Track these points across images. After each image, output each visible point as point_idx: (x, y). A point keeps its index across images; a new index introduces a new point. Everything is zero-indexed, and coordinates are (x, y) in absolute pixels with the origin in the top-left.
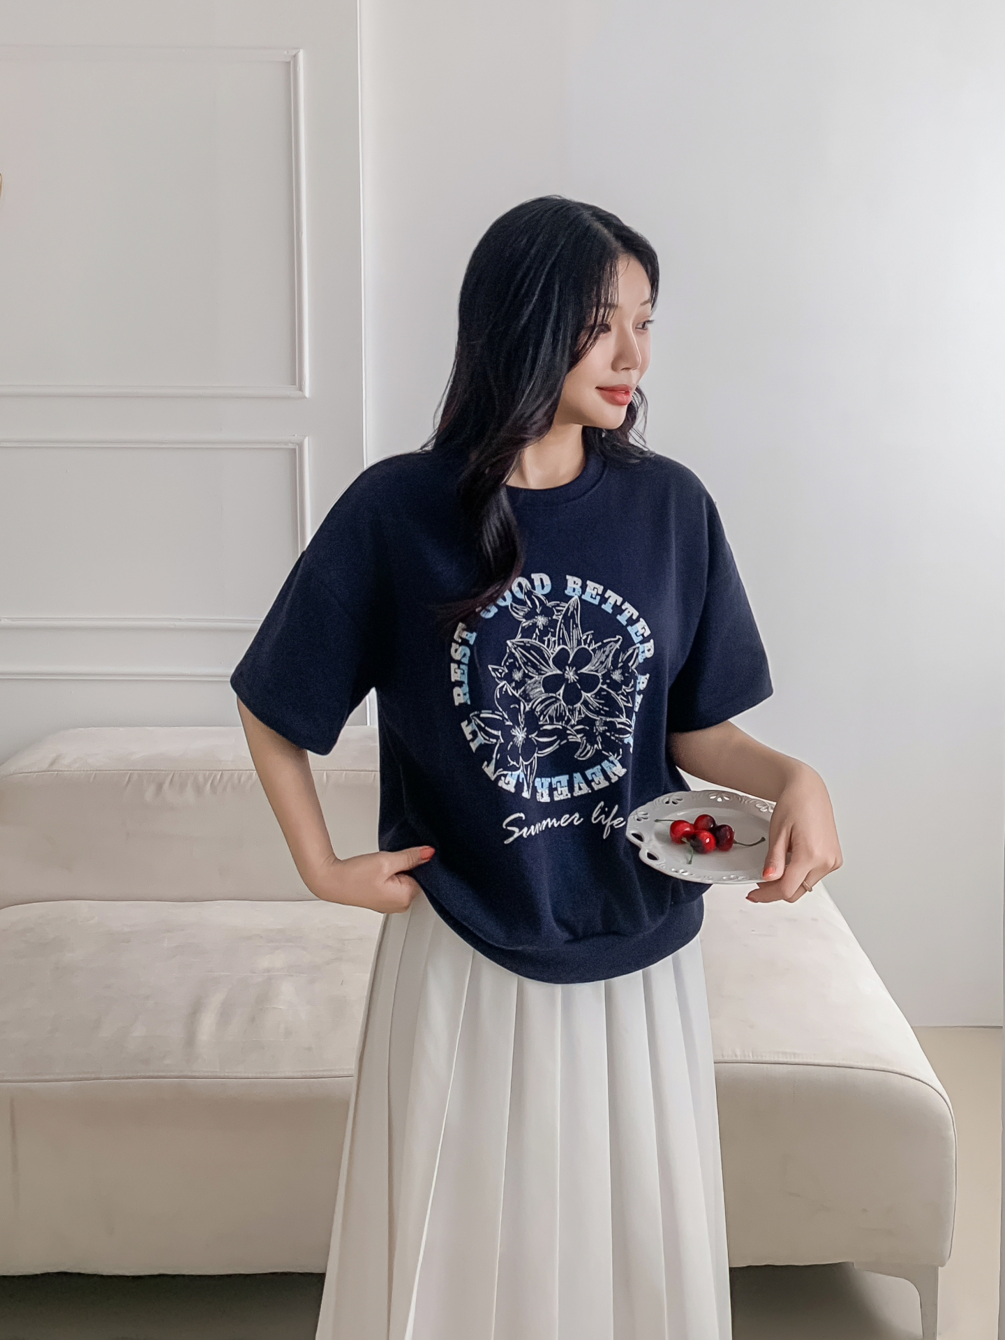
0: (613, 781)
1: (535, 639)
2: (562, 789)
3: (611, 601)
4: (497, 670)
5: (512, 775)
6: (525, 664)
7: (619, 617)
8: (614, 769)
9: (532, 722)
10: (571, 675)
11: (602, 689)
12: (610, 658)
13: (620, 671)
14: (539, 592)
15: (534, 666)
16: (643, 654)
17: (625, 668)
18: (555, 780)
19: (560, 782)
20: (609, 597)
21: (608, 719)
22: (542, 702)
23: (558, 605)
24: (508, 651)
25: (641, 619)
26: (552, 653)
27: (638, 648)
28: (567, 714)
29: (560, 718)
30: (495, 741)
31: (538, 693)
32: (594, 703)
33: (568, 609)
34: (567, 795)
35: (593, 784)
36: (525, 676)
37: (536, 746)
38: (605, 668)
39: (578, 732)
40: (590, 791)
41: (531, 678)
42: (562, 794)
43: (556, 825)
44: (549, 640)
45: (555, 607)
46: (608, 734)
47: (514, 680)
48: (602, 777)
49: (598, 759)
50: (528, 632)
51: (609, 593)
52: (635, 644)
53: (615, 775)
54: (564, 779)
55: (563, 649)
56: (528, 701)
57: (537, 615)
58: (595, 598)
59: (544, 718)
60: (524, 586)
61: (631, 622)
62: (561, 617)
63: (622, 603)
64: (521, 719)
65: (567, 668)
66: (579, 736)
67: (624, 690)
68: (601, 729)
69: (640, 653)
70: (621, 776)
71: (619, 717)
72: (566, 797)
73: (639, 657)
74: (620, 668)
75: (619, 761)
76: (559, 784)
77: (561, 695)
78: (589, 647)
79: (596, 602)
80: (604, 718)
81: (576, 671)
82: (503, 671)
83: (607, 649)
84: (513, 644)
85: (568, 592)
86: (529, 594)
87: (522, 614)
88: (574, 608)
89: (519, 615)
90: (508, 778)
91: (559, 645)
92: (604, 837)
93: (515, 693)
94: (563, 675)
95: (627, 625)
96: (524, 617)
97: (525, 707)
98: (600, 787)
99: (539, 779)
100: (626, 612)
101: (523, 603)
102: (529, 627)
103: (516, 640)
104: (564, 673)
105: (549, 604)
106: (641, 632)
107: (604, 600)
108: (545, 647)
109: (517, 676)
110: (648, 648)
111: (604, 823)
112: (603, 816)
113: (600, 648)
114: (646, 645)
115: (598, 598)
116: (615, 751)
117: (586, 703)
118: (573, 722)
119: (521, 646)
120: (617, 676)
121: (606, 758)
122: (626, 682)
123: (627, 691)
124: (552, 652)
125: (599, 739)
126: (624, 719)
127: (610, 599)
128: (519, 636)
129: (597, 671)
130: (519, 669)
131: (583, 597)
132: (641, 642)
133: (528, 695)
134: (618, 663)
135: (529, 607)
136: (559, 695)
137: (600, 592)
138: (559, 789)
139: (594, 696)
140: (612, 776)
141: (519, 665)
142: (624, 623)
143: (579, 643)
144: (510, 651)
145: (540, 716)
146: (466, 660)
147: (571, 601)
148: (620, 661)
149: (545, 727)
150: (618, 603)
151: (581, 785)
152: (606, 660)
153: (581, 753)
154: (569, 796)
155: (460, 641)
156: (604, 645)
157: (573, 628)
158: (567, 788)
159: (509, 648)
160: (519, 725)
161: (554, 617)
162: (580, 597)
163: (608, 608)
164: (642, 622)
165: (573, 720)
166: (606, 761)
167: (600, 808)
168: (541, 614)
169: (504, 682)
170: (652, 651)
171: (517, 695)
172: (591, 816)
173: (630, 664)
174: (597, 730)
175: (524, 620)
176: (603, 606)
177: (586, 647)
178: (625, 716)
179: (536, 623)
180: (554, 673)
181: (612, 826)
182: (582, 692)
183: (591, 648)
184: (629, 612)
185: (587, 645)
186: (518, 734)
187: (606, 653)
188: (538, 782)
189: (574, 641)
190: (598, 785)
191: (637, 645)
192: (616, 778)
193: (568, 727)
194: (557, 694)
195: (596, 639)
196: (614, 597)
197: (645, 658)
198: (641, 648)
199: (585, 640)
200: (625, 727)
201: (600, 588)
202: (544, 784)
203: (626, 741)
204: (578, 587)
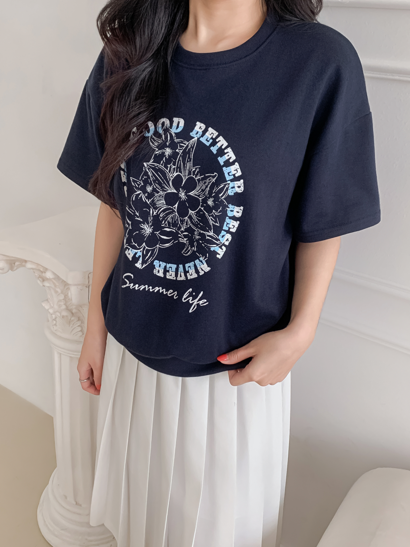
0: (201, 274)
1: (162, 164)
2: (172, 273)
3: (219, 145)
4: (136, 182)
6: (154, 181)
7: (219, 159)
8: (202, 266)
9: (157, 224)
10: (182, 195)
11: (200, 210)
12: (208, 189)
13: (213, 199)
14: (173, 131)
15: (160, 184)
16: (233, 189)
17: (216, 198)
18: (168, 266)
19: (171, 267)
21: (202, 232)
22: (164, 211)
23: (182, 142)
24: (144, 170)
25: (236, 163)
26: (172, 177)
27: (229, 184)
28: (179, 223)
29: (175, 224)
30: (128, 226)
31: (162, 203)
32: (195, 218)
33: (188, 146)
34: (174, 278)
35: (188, 274)
36: (154, 190)
37: (159, 240)
38: (204, 194)
39: (185, 236)
40: (185, 279)
41: (158, 192)
42: (171, 276)
43: (165, 293)
44: (171, 167)
45: (180, 143)
46: (201, 242)
47: (147, 192)
48: (194, 270)
49: (193, 258)
50: (158, 159)
51: (221, 138)
52: (226, 181)
53: (202, 270)
54: (174, 266)
55: (179, 175)
56: (156, 208)
57: (167, 147)
58: (208, 141)
59: (165, 222)
60: (165, 125)
61: (228, 164)
62: (181, 151)
63: (226, 148)
64: (150, 219)
65: (181, 190)
66: (185, 239)
67: (214, 213)
68: (197, 237)
69: (230, 188)
70: (206, 271)
71: (208, 232)
72: (173, 279)
73: (229, 191)
74: (213, 197)
75: (205, 261)
76: (170, 268)
77: (176, 208)
79: (208, 144)
80: (200, 230)
81: (186, 193)
82: (141, 184)
83: (207, 181)
84: (148, 165)
85: (193, 134)
87: (156, 144)
88: (191, 147)
89: (154, 145)
90: (130, 251)
91: (177, 172)
92: (190, 311)
93: (147, 201)
95: (223, 166)
96: (157, 147)
97: (153, 212)
98: (192, 277)
99: (158, 261)
100: (226, 155)
102: (160, 155)
103: (149, 163)
104: (179, 193)
106: (234, 172)
107: (214, 142)
108: (168, 171)
109: (149, 189)
110: (238, 185)
111: (191, 302)
112: (191, 298)
113: (203, 179)
114: (236, 183)
115: (211, 141)
116: (204, 255)
117: (190, 218)
118: (182, 229)
119: (152, 168)
121: (198, 258)
122: (216, 207)
123: (216, 214)
124: (172, 175)
125: (195, 243)
126: (211, 233)
128: (152, 161)
129: (199, 196)
130: (151, 184)
131: (201, 139)
132: (232, 181)
133: (155, 204)
134: (212, 193)
135: (163, 140)
136: (175, 208)
137: (214, 137)
138: (170, 272)
139: (195, 214)
140: (200, 271)
141: (151, 181)
142: (222, 164)
143: (190, 173)
144: (145, 170)
145: (162, 220)
147: (191, 141)
148: (214, 191)
149: (165, 229)
150: (223, 147)
151: (181, 273)
152: (205, 189)
153: (186, 251)
154: (175, 279)
156: (205, 178)
157: (188, 161)
158: (174, 273)
159: (145, 168)
160: (148, 223)
161: (177, 151)
162: (198, 139)
163: (214, 150)
164: (237, 166)
165: (182, 228)
166: (198, 260)
167: (189, 292)
168: (169, 146)
169: (140, 192)
170: (242, 188)
171: (148, 203)
172: (183, 297)
173: (220, 195)
174: (195, 237)
175: (157, 149)
176: (212, 148)
177: (194, 177)
178: (212, 232)
179: (164, 153)
180: (172, 191)
181: (198, 305)
182: (189, 209)
183: (197, 178)
184: (228, 156)
185: (195, 175)
186: (146, 228)
187: (206, 184)
188: (156, 263)
189: (187, 171)
190: (191, 275)
191: (228, 182)
192: (203, 273)
193: (179, 232)
194: (173, 207)
195: (201, 172)
196: (222, 142)
197: (235, 192)
198: (231, 184)
199: (194, 172)
200: (212, 239)
201: (216, 134)
202: (161, 266)
203: (212, 249)
204: (200, 131)
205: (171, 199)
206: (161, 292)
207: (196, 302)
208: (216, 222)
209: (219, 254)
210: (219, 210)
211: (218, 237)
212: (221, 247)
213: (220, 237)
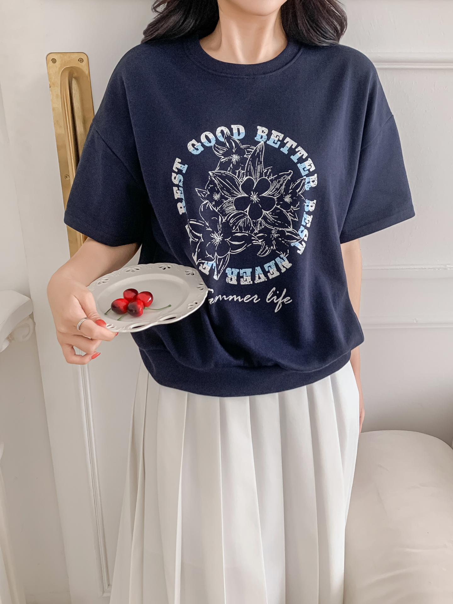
0: (283, 271)
1: (229, 171)
2: (247, 277)
3: (288, 145)
4: (202, 192)
5: (208, 263)
6: (222, 189)
7: (292, 157)
8: (284, 263)
9: (227, 230)
10: (254, 198)
11: (276, 208)
12: (283, 187)
13: (290, 196)
14: (236, 137)
15: (228, 190)
16: (309, 184)
17: (294, 194)
18: (242, 271)
19: (246, 272)
20: (288, 142)
21: (280, 229)
22: (234, 217)
23: (249, 148)
24: (209, 179)
25: (309, 159)
26: (241, 182)
27: (305, 179)
28: (252, 226)
29: (247, 228)
30: (197, 240)
31: (231, 209)
32: (270, 217)
33: (256, 150)
35: (269, 274)
36: (222, 197)
37: (230, 247)
38: (279, 193)
39: (260, 238)
40: (266, 280)
41: (226, 199)
42: (246, 281)
43: (240, 300)
44: (239, 172)
45: (246, 148)
46: (280, 239)
47: (214, 200)
48: (275, 269)
49: (273, 256)
50: (225, 166)
51: (288, 139)
52: (303, 177)
53: (284, 267)
54: (249, 271)
55: (249, 179)
56: (225, 215)
57: (233, 154)
58: (276, 144)
59: (235, 228)
60: (225, 132)
61: (301, 160)
62: (250, 156)
63: (296, 147)
64: (219, 227)
65: (252, 193)
66: (260, 241)
67: (292, 209)
68: (276, 236)
69: (306, 183)
70: (288, 268)
71: (288, 228)
72: (249, 283)
73: (306, 186)
74: (290, 193)
75: (286, 257)
76: (244, 274)
77: (248, 212)
78: (268, 178)
79: (277, 146)
80: (278, 228)
81: (258, 195)
82: (207, 193)
83: (282, 179)
84: (213, 174)
85: (257, 138)
86: (229, 138)
87: (221, 152)
88: (260, 150)
89: (219, 153)
90: (205, 265)
91: (246, 176)
92: (276, 311)
93: (215, 209)
94: (249, 198)
95: (298, 163)
96: (223, 155)
97: (222, 219)
98: (274, 276)
99: (230, 269)
100: (298, 154)
101: (223, 144)
102: (226, 162)
103: (215, 171)
104: (250, 196)
105: (243, 147)
106: (308, 168)
107: (283, 144)
108: (237, 177)
109: (217, 197)
110: (312, 180)
111: (275, 301)
112: (275, 297)
113: (276, 179)
114: (311, 177)
115: (279, 143)
116: (284, 251)
117: (265, 218)
118: (256, 231)
119: (219, 176)
120: (288, 199)
121: (279, 255)
122: (294, 203)
123: (294, 209)
125: (274, 242)
126: (291, 229)
127: (288, 143)
128: (218, 168)
129: (273, 195)
130: (218, 192)
131: (268, 142)
133: (224, 211)
134: (289, 190)
135: (227, 148)
136: (246, 212)
137: (281, 139)
138: (245, 277)
139: (270, 213)
140: (282, 268)
141: (218, 189)
142: (296, 161)
143: (261, 175)
144: (211, 179)
145: (233, 226)
146: (181, 184)
147: (259, 146)
148: (290, 188)
149: (236, 234)
150: (293, 147)
151: (260, 275)
152: (280, 187)
153: (262, 252)
154: (251, 283)
155: (177, 171)
156: (279, 177)
157: (258, 164)
158: (250, 277)
159: (210, 176)
160: (217, 232)
161: (245, 156)
162: (265, 143)
163: (285, 150)
164: (310, 161)
165: (256, 230)
166: (278, 258)
167: (273, 292)
168: (236, 153)
169: (207, 201)
170: (316, 182)
171: (217, 211)
172: (266, 298)
173: (297, 191)
174: (272, 236)
175: (223, 157)
176: (282, 149)
177: (266, 178)
178: (292, 227)
179: (231, 159)
180: (243, 195)
181: (283, 303)
182: (263, 210)
183: (270, 179)
184: (300, 153)
185: (267, 177)
186: (216, 237)
187: (281, 183)
188: (228, 270)
189: (258, 173)
190: (272, 274)
191: (305, 177)
192: (285, 270)
193: (252, 235)
194: (245, 211)
195: (273, 172)
196: (290, 143)
197: (310, 187)
198: (307, 179)
199: (266, 173)
200: (292, 235)
201: (281, 136)
202: (234, 273)
203: (292, 245)
204: (264, 135)
205: (241, 204)
206: (235, 300)
207: (280, 300)
208: (295, 217)
209: (300, 250)
210: (297, 205)
211: (298, 232)
212: (301, 243)
213: (299, 232)
